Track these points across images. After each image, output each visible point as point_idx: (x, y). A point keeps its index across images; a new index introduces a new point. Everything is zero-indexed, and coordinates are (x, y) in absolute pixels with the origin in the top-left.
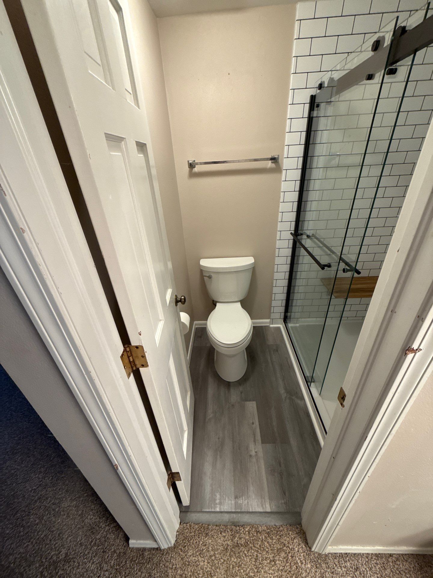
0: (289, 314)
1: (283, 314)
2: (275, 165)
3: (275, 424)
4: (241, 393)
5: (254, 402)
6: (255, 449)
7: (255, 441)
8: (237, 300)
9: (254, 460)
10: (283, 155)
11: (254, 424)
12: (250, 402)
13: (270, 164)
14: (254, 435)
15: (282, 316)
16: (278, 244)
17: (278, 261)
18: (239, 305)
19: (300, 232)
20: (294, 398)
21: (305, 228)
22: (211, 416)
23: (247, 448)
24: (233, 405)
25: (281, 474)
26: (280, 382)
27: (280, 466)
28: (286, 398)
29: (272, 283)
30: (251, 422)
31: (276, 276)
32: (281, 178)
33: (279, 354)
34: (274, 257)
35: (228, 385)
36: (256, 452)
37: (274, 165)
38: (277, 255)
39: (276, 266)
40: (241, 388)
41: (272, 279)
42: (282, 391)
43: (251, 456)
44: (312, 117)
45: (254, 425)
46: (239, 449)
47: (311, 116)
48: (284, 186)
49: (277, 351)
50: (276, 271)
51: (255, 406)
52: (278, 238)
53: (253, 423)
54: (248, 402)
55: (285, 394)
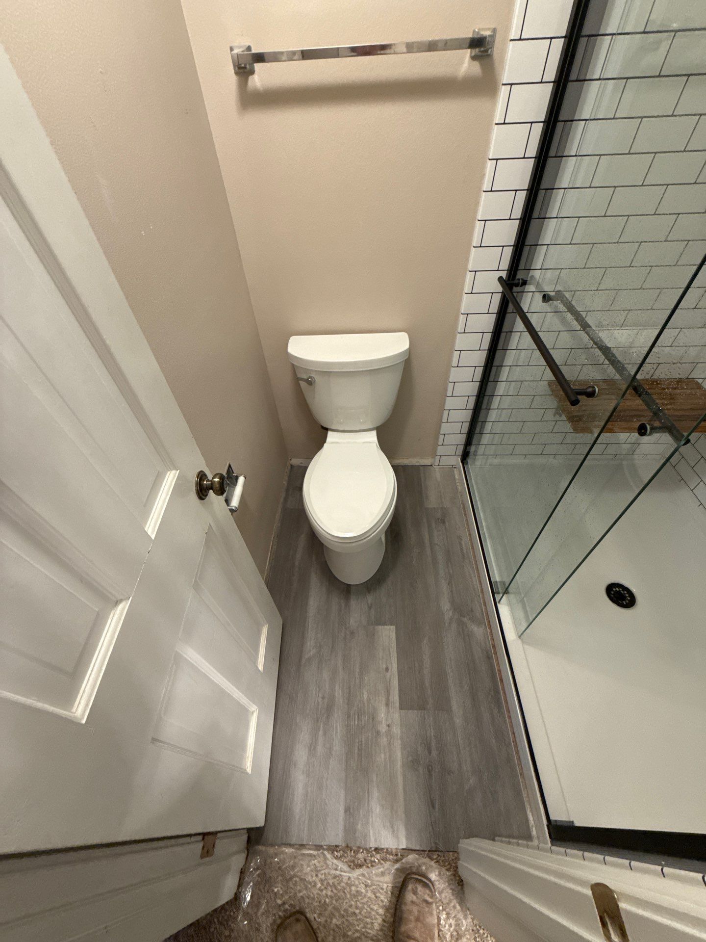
1: (461, 448)
3: (426, 671)
4: (370, 608)
5: (393, 627)
6: (386, 720)
7: (387, 705)
8: (368, 427)
9: (384, 741)
11: (390, 671)
12: (386, 627)
13: (465, 63)
14: (388, 693)
16: (466, 303)
17: (461, 342)
20: (465, 620)
22: (311, 653)
23: (373, 718)
24: (352, 633)
25: (430, 770)
26: (444, 587)
27: (430, 753)
28: (451, 619)
30: (384, 666)
31: (455, 374)
34: (453, 333)
38: (460, 329)
39: (456, 354)
40: (370, 598)
41: (446, 380)
42: (446, 606)
43: (378, 733)
45: (388, 674)
46: (359, 719)
48: (499, 141)
49: (443, 521)
50: (454, 364)
51: (393, 635)
52: (467, 289)
53: (387, 669)
54: (380, 627)
55: (451, 613)
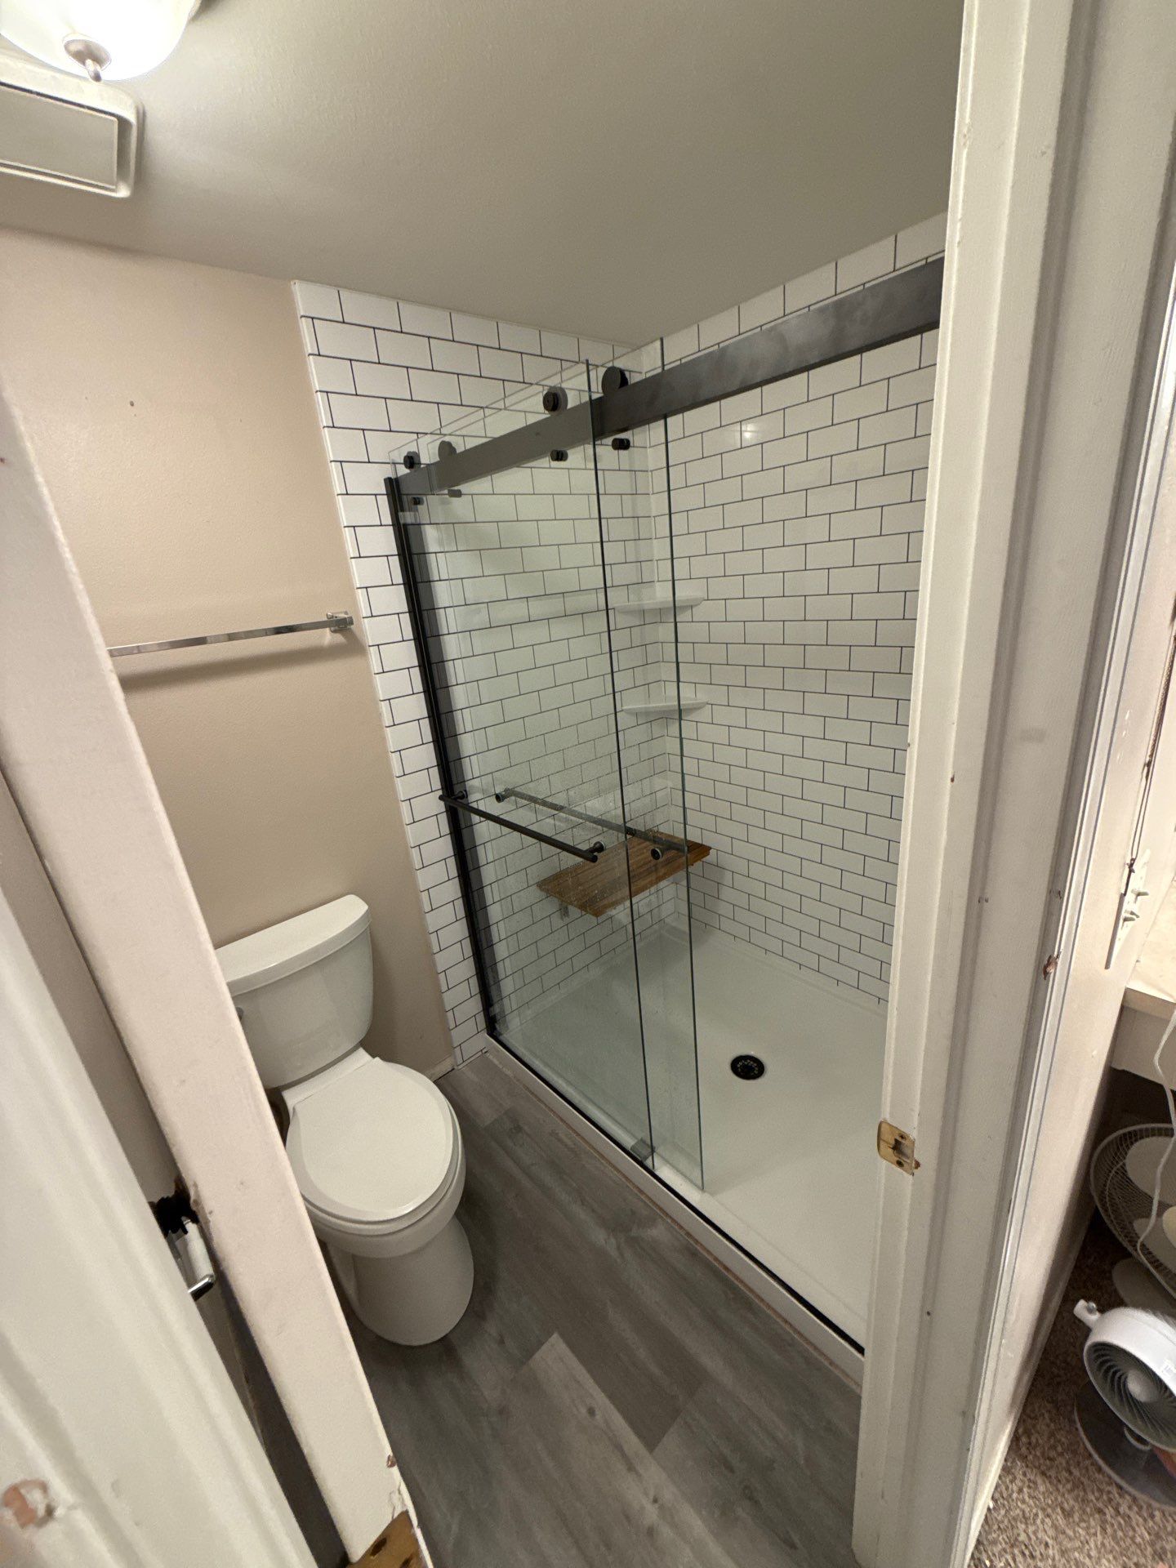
0: (496, 1009)
1: (481, 1018)
2: (343, 635)
3: (642, 1353)
4: (501, 1342)
5: (555, 1338)
6: (646, 1494)
7: (631, 1468)
8: (350, 1046)
9: (666, 1532)
10: (357, 610)
11: (597, 1412)
12: (544, 1347)
13: (327, 637)
14: (619, 1448)
15: (482, 1024)
16: (412, 835)
17: (424, 879)
18: (362, 1056)
19: (457, 789)
20: (634, 1233)
21: (468, 775)
22: (455, 1528)
23: (627, 1516)
24: (503, 1411)
25: (749, 1495)
26: (581, 1214)
27: (731, 1470)
28: (618, 1248)
29: (429, 946)
30: (584, 1411)
31: (433, 921)
32: (368, 667)
33: (528, 1135)
34: (409, 872)
35: (446, 1350)
36: (655, 1501)
37: (339, 638)
38: (418, 865)
39: (425, 895)
40: (492, 1328)
41: (425, 933)
42: (599, 1236)
43: (651, 1532)
44: (405, 525)
45: (599, 1417)
46: (608, 1546)
47: (402, 522)
48: (383, 686)
49: (519, 1129)
50: (427, 908)
51: (563, 1348)
52: (407, 819)
53: (591, 1412)
54: (537, 1356)
55: (613, 1240)
